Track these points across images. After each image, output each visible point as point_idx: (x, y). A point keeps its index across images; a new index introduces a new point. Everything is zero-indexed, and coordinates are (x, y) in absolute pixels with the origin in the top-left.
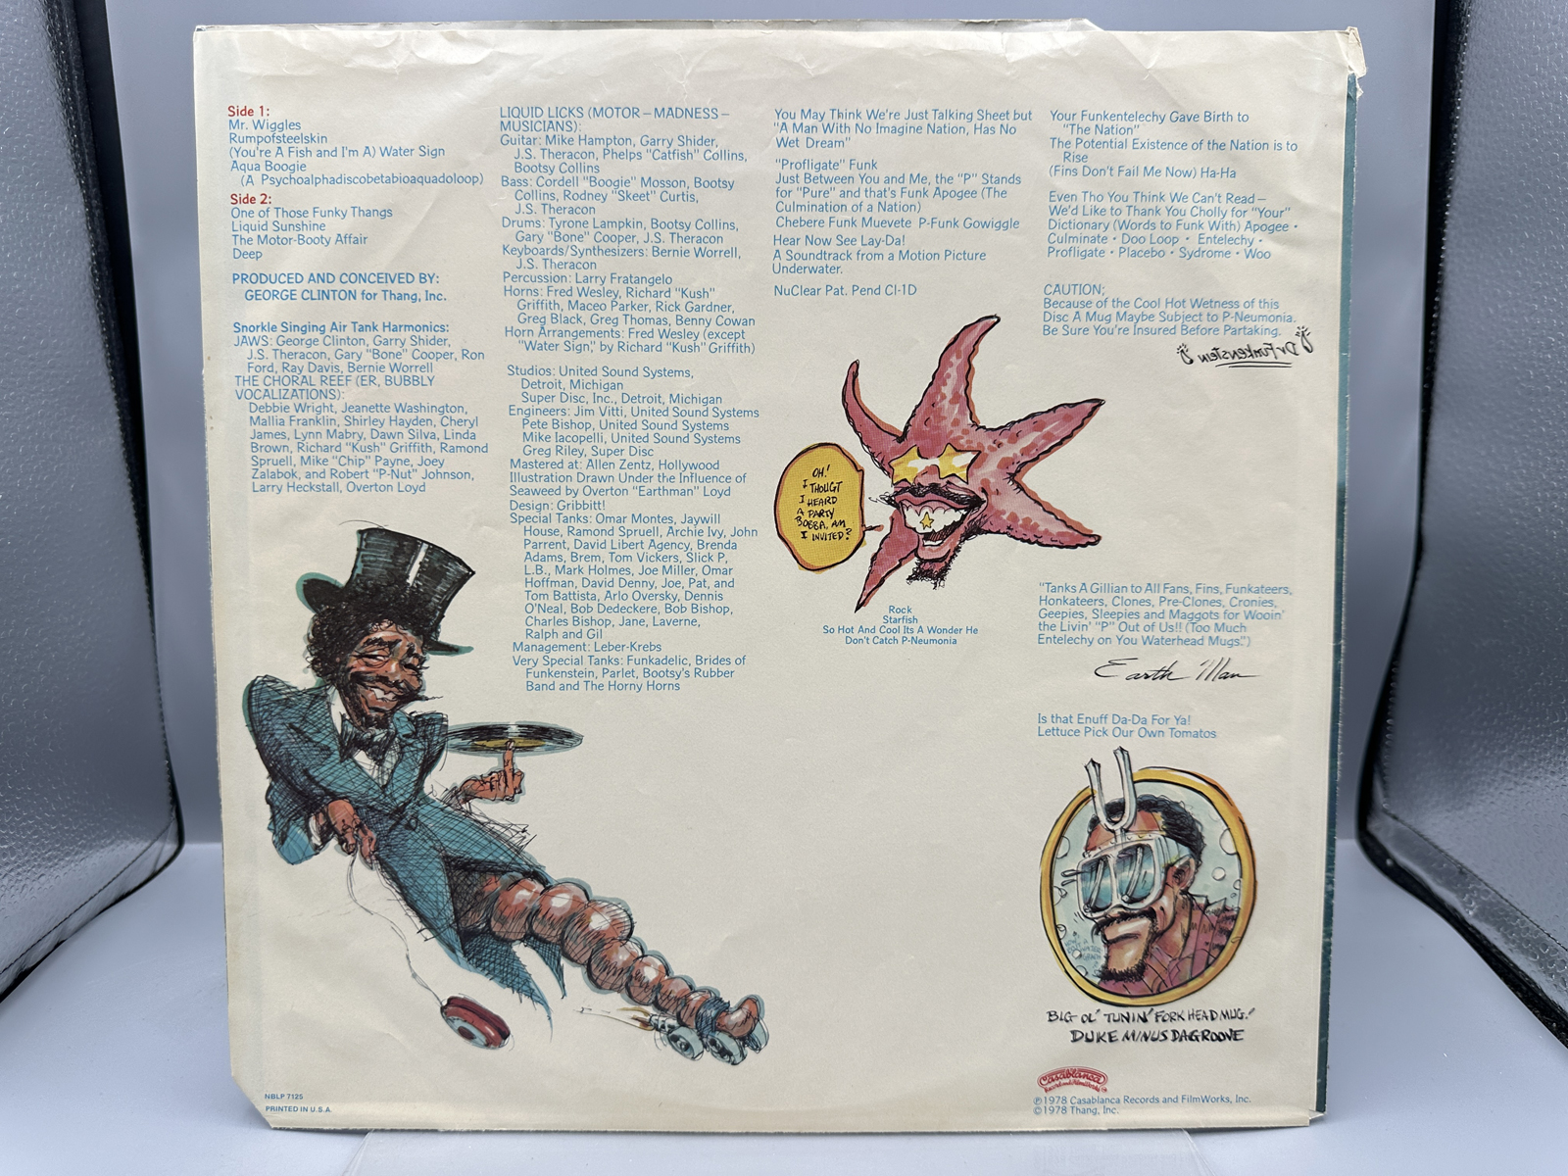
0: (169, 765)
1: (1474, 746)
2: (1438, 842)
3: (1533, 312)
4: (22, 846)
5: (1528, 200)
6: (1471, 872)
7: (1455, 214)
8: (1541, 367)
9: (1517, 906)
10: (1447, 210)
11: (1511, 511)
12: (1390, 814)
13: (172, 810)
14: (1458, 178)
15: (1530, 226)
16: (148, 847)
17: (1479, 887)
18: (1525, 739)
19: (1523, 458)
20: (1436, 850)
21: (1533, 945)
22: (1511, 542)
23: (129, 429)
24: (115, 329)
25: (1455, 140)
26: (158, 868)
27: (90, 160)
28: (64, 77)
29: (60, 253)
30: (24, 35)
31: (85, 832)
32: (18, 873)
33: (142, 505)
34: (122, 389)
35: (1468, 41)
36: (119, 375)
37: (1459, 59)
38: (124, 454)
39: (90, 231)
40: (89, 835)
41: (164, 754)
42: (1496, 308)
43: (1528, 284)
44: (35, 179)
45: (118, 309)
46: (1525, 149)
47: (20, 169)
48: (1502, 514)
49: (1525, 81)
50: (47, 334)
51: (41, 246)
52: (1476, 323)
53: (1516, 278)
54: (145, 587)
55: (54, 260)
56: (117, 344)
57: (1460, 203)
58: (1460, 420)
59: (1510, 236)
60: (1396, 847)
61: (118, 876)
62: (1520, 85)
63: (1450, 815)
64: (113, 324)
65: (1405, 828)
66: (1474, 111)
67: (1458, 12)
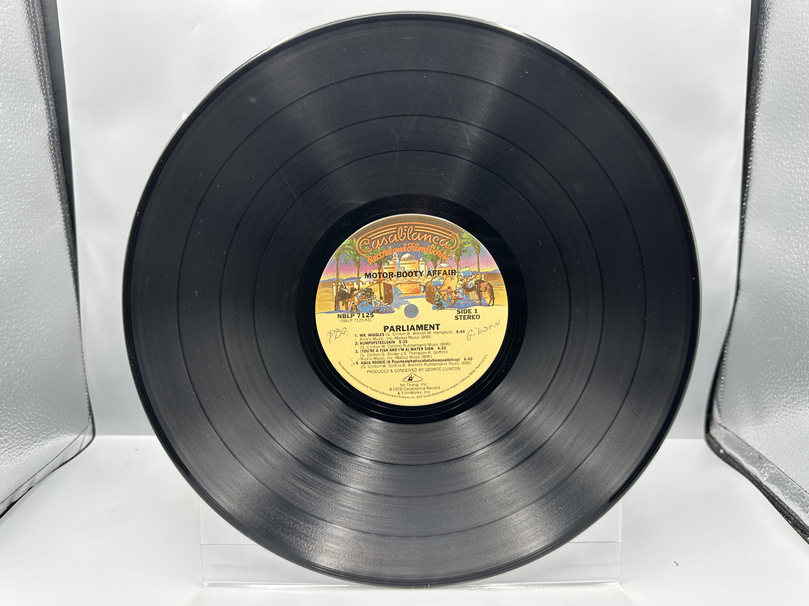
0: (88, 395)
1: (768, 392)
2: (747, 442)
3: (802, 167)
4: (11, 438)
5: (800, 108)
6: (765, 457)
7: (761, 114)
8: (806, 195)
9: (789, 476)
11: (789, 270)
12: (722, 426)
13: (89, 418)
15: (801, 121)
16: (77, 438)
17: (769, 465)
18: (795, 389)
19: (796, 243)
20: (747, 445)
21: (797, 496)
22: (789, 287)
23: (68, 221)
24: (61, 169)
25: (762, 76)
26: (82, 449)
27: (48, 81)
28: (34, 37)
29: (32, 129)
30: (14, 15)
31: (44, 430)
32: (9, 452)
33: (74, 260)
34: (64, 200)
35: (769, 24)
36: (62, 193)
37: (764, 33)
38: (65, 234)
39: (48, 118)
40: (47, 432)
41: (85, 390)
42: (782, 164)
43: (799, 152)
44: (19, 91)
45: (63, 159)
46: (799, 81)
47: (11, 86)
48: (784, 272)
49: (799, 45)
50: (25, 171)
51: (22, 125)
52: (772, 172)
53: (793, 148)
54: (76, 303)
55: (29, 133)
56: (62, 177)
57: (764, 109)
58: (762, 222)
59: (790, 126)
60: (726, 443)
61: (61, 453)
62: (796, 47)
63: (754, 427)
64: (59, 166)
65: (730, 433)
66: (772, 60)
67: (764, 8)
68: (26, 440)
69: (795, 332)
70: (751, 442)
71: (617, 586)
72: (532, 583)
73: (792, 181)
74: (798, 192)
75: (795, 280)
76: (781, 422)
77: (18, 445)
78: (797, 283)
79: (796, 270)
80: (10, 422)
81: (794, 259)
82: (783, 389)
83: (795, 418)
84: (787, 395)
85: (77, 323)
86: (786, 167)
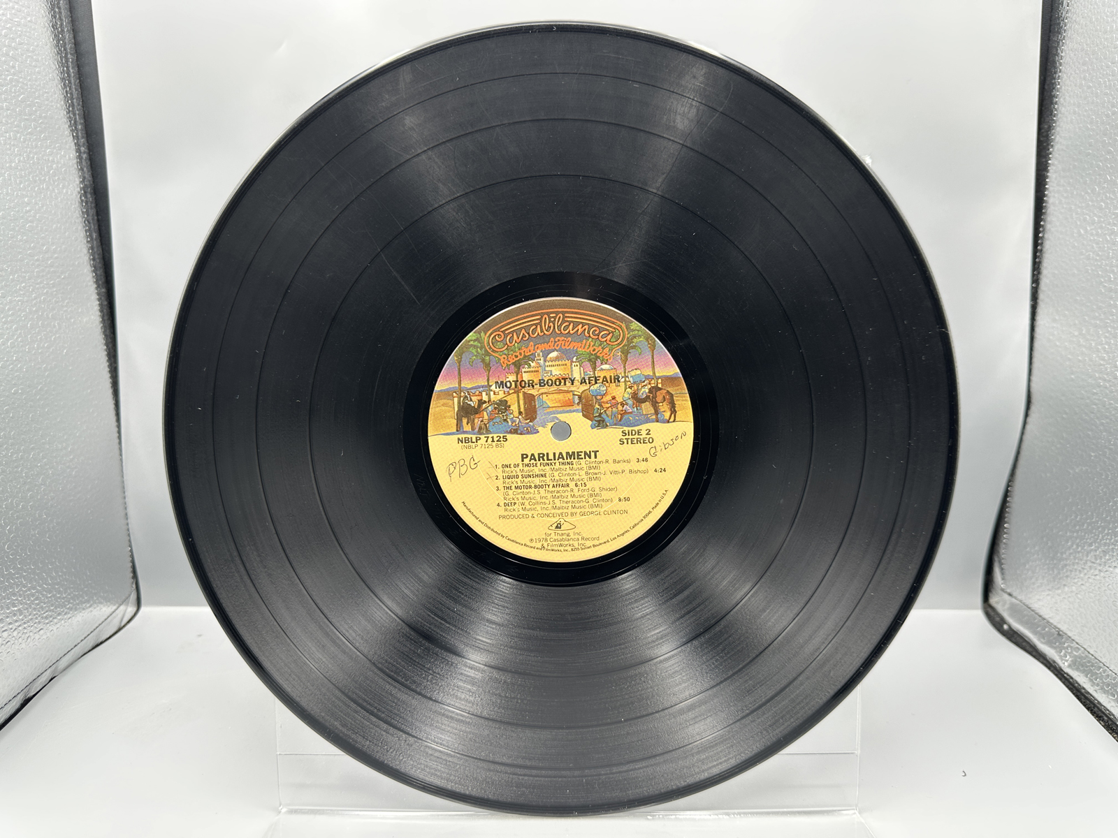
1: (1069, 544)
2: (1041, 613)
3: (1113, 233)
4: (27, 609)
5: (1109, 152)
6: (1066, 634)
7: (1055, 162)
9: (1099, 659)
10: (1050, 160)
11: (1097, 375)
12: (1006, 592)
13: (133, 583)
14: (1057, 136)
15: (1111, 171)
16: (116, 609)
17: (1072, 645)
18: (1107, 539)
20: (1040, 618)
21: (1112, 687)
22: (1097, 397)
23: (105, 311)
24: (96, 239)
25: (1056, 110)
26: (123, 624)
27: (80, 119)
28: (62, 60)
29: (58, 185)
30: (34, 29)
31: (72, 598)
32: (25, 628)
33: (113, 364)
34: (100, 282)
35: (1066, 38)
36: (98, 272)
37: (1059, 51)
38: (102, 328)
39: (79, 170)
40: (75, 601)
41: (127, 543)
42: (1086, 230)
43: (1110, 212)
44: (41, 132)
45: (99, 226)
46: (1107, 116)
47: (30, 125)
48: (1091, 377)
49: (1108, 67)
50: (49, 242)
51: (45, 180)
52: (1071, 241)
53: (1101, 208)
54: (116, 424)
55: (54, 190)
56: (98, 250)
57: (1059, 155)
58: (1059, 309)
59: (1096, 178)
60: (1011, 616)
61: (95, 630)
62: (1104, 70)
63: (1050, 593)
64: (94, 235)
65: (1018, 602)
66: (1070, 89)
67: (1059, 18)
68: (47, 612)
69: (1106, 460)
70: (1046, 613)
71: (854, 816)
72: (736, 811)
73: (1100, 254)
74: (1108, 268)
75: (1106, 388)
76: (1087, 584)
77: (36, 618)
78: (1108, 392)
79: (1107, 374)
80: (26, 587)
81: (1103, 359)
82: (1090, 539)
83: (1107, 579)
84: (1096, 547)
85: (117, 452)
86: (1092, 234)
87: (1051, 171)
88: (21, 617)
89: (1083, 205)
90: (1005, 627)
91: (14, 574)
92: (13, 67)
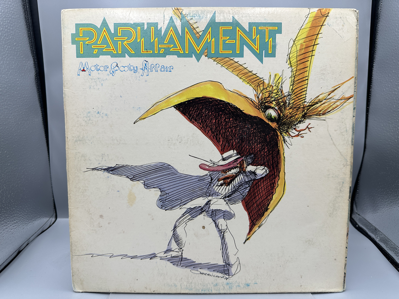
0: (54, 199)
1: (379, 198)
2: (370, 222)
3: (395, 91)
4: (19, 221)
5: (394, 63)
6: (378, 229)
7: (376, 65)
8: (397, 105)
9: (389, 238)
10: (374, 64)
11: (389, 140)
12: (357, 214)
13: (54, 210)
14: (377, 56)
15: (395, 69)
16: (49, 220)
17: (380, 233)
18: (392, 198)
19: (392, 127)
20: (369, 223)
21: (393, 249)
22: (389, 148)
23: (44, 116)
26: (51, 225)
27: (34, 50)
28: (28, 29)
29: (28, 74)
30: (19, 20)
32: (18, 228)
33: (47, 135)
34: (42, 106)
35: (380, 21)
37: (377, 25)
38: (43, 123)
39: (35, 67)
40: (35, 218)
41: (52, 196)
42: (386, 89)
43: (394, 84)
44: (22, 55)
45: (41, 86)
46: (393, 50)
47: (18, 53)
49: (394, 32)
50: (25, 94)
51: (23, 72)
52: (381, 93)
53: (391, 82)
54: (48, 155)
55: (26, 75)
56: (41, 95)
57: (377, 62)
58: (377, 116)
59: (390, 71)
60: (359, 222)
61: (42, 227)
62: (392, 34)
63: (373, 215)
64: (40, 90)
65: (362, 217)
66: (381, 39)
67: (377, 14)
68: (26, 222)
69: (392, 170)
73: (391, 98)
74: (393, 103)
75: (392, 145)
76: (385, 213)
77: (22, 224)
78: (393, 147)
79: (393, 140)
80: (19, 214)
81: (391, 135)
82: (386, 197)
83: (392, 211)
84: (388, 200)
85: (49, 165)
86: (388, 91)
87: (374, 68)
88: (17, 224)
89: (385, 80)
90: (357, 226)
91: (15, 210)
92: (12, 33)
